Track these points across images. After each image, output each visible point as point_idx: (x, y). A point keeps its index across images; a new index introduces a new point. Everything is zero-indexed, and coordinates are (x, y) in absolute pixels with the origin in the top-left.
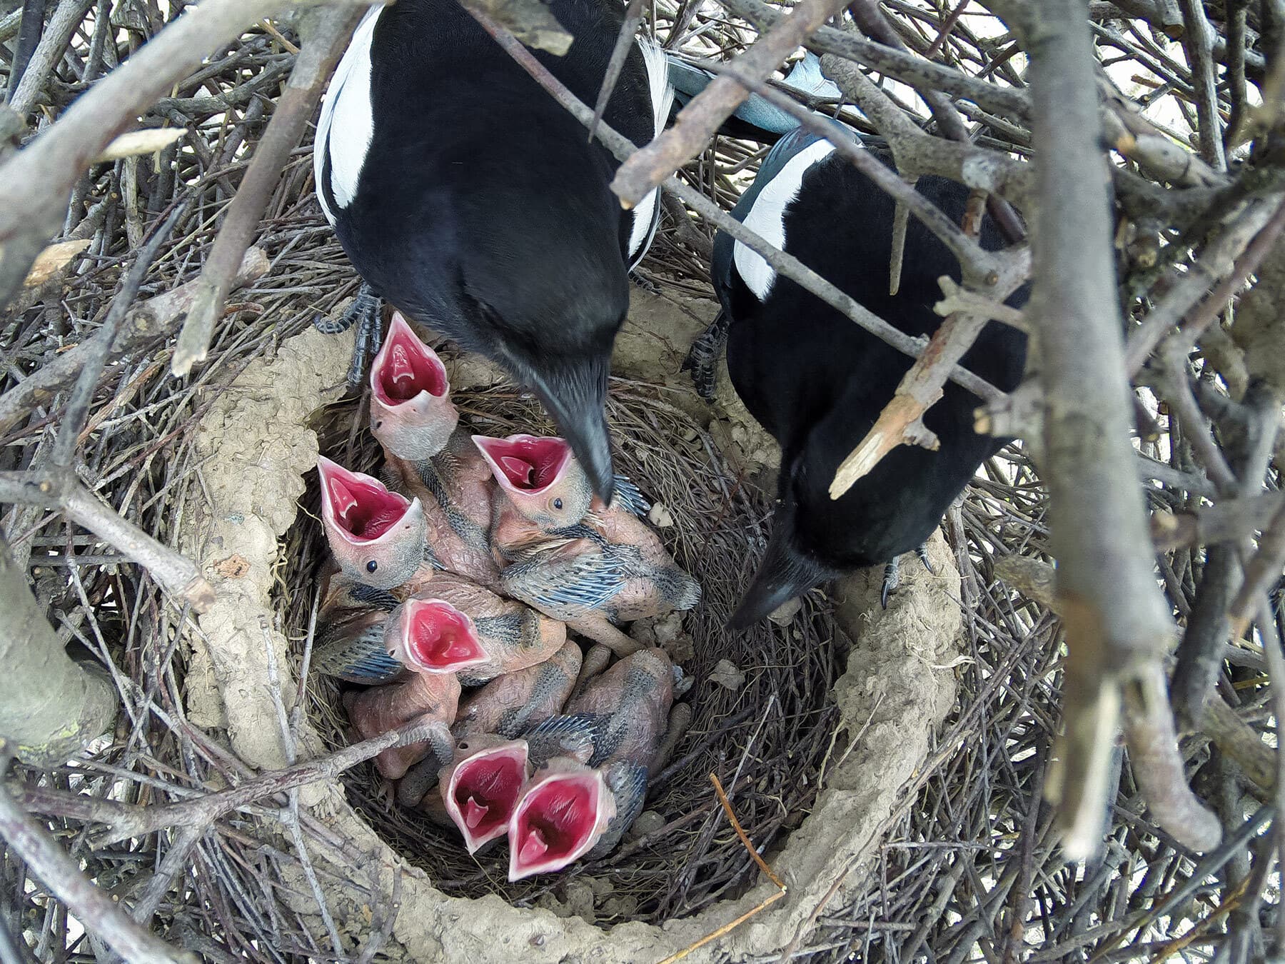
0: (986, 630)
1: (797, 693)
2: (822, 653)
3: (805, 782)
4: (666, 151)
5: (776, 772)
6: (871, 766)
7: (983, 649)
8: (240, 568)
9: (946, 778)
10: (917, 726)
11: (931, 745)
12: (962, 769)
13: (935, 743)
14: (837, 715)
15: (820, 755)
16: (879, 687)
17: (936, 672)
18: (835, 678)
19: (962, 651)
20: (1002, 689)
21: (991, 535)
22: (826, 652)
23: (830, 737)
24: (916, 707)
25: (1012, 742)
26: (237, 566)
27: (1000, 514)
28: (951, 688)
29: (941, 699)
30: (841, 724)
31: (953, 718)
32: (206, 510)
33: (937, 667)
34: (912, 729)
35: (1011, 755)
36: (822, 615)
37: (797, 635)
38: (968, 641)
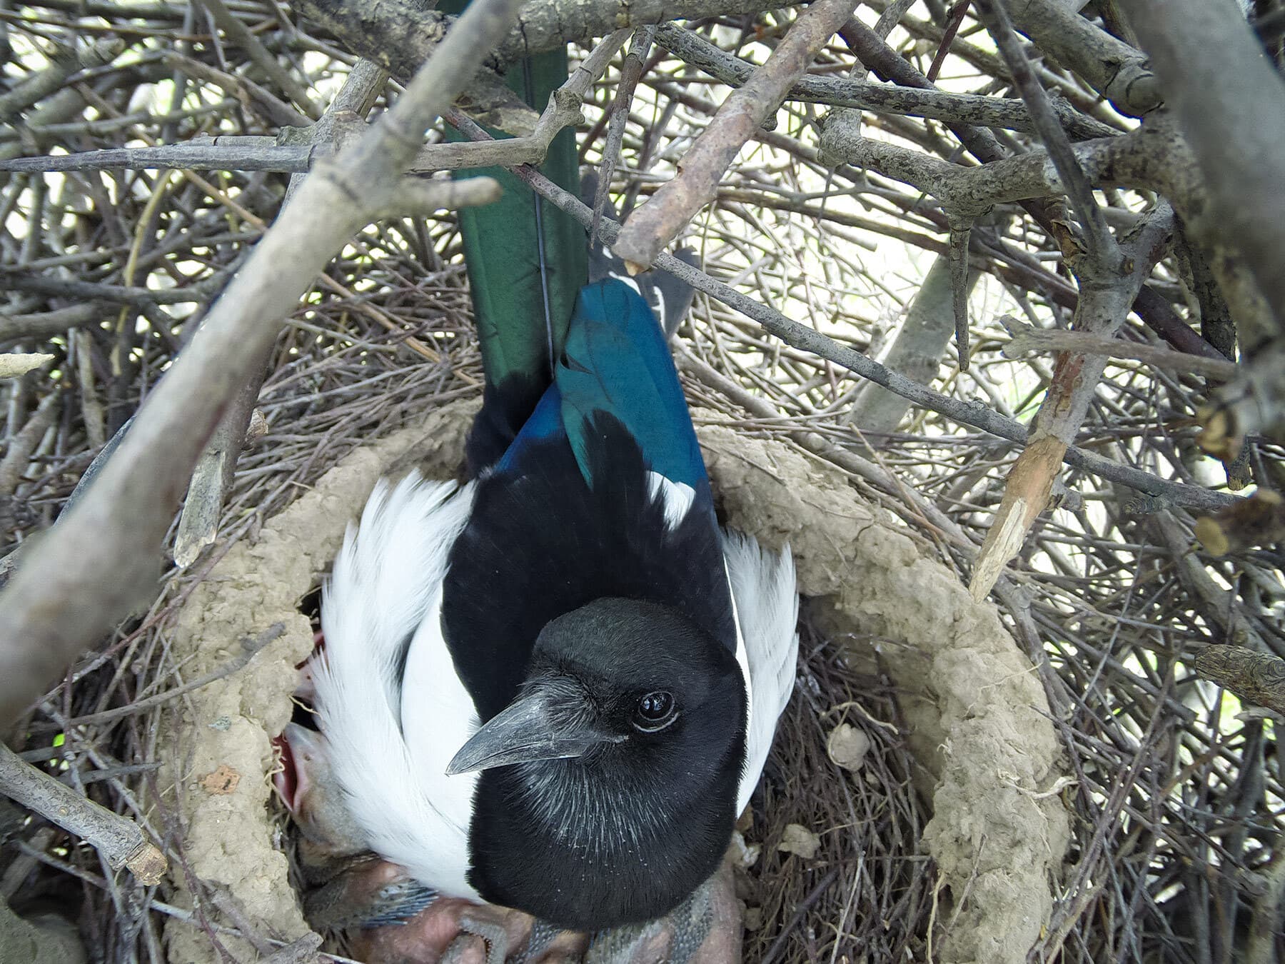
0: (1085, 743)
1: (881, 847)
2: (901, 796)
3: (910, 956)
4: (671, 202)
5: (874, 948)
6: (987, 928)
7: (1089, 768)
8: (229, 782)
9: (1082, 935)
10: (1032, 872)
11: (1053, 894)
12: (1097, 920)
13: (1058, 890)
14: (933, 868)
15: (924, 919)
16: (976, 828)
17: (1040, 802)
18: (922, 826)
19: (1065, 773)
20: (1123, 814)
21: (1070, 635)
22: (906, 794)
23: (930, 899)
24: (1026, 849)
25: (1152, 879)
26: (225, 779)
27: (1072, 610)
28: (1062, 819)
29: (1054, 837)
30: (940, 880)
31: (1073, 857)
32: (187, 718)
33: (1040, 796)
34: (1027, 876)
35: (1154, 896)
36: (893, 751)
37: (871, 778)
38: (1069, 760)
